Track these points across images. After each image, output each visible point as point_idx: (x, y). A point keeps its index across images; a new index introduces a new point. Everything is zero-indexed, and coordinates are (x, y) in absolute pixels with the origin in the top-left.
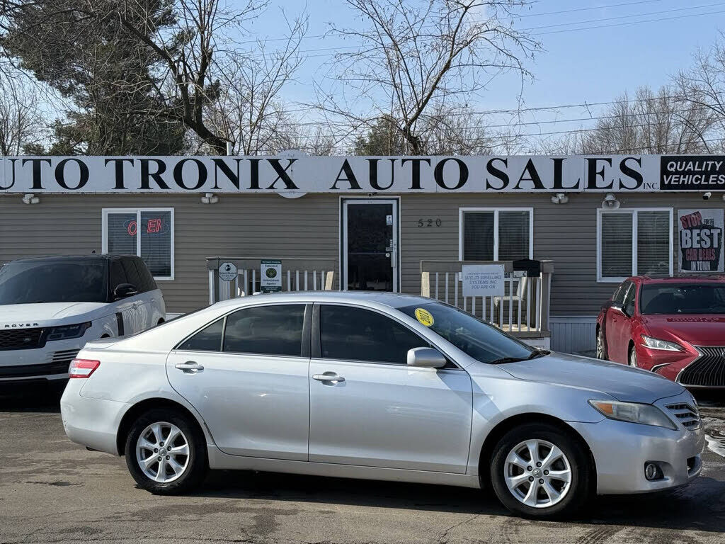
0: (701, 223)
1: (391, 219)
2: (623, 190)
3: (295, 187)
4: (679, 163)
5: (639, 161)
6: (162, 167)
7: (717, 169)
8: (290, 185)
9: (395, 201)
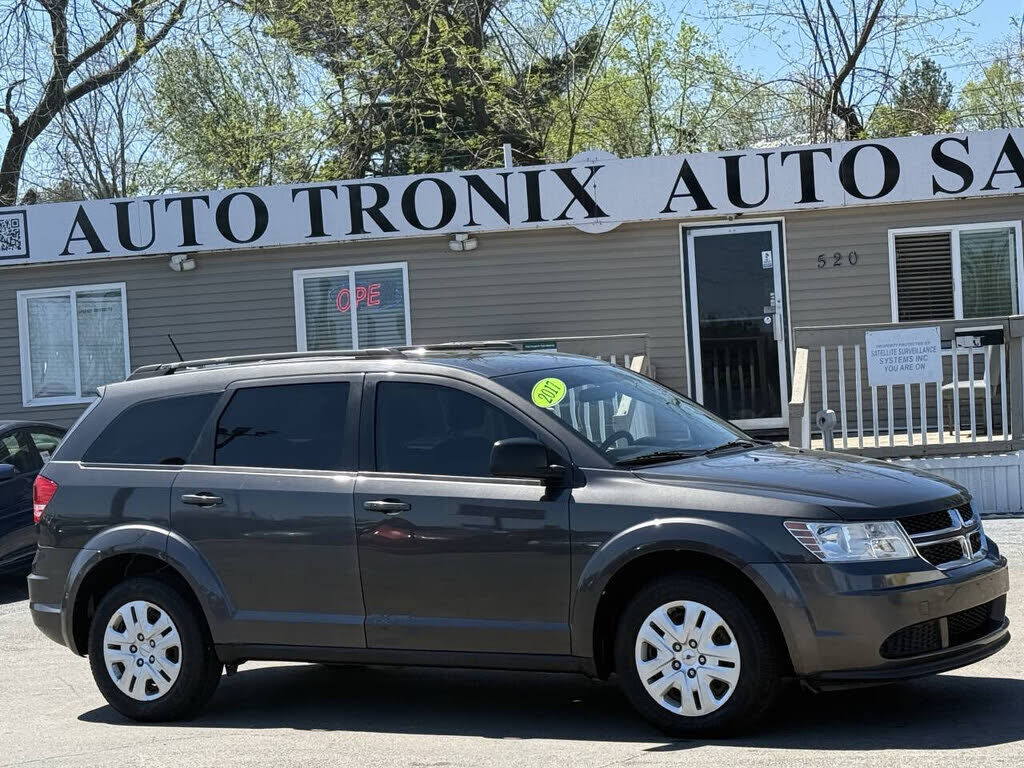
1: (770, 258)
3: (602, 214)
6: (383, 195)
8: (594, 210)
9: (776, 225)
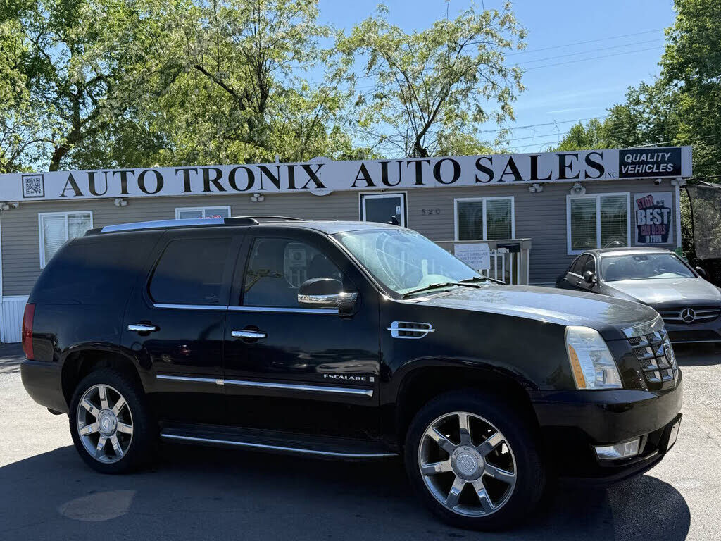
0: (653, 203)
1: (400, 209)
2: (588, 179)
3: (323, 186)
4: (634, 155)
5: (601, 155)
6: (220, 174)
7: (666, 159)
9: (403, 195)
